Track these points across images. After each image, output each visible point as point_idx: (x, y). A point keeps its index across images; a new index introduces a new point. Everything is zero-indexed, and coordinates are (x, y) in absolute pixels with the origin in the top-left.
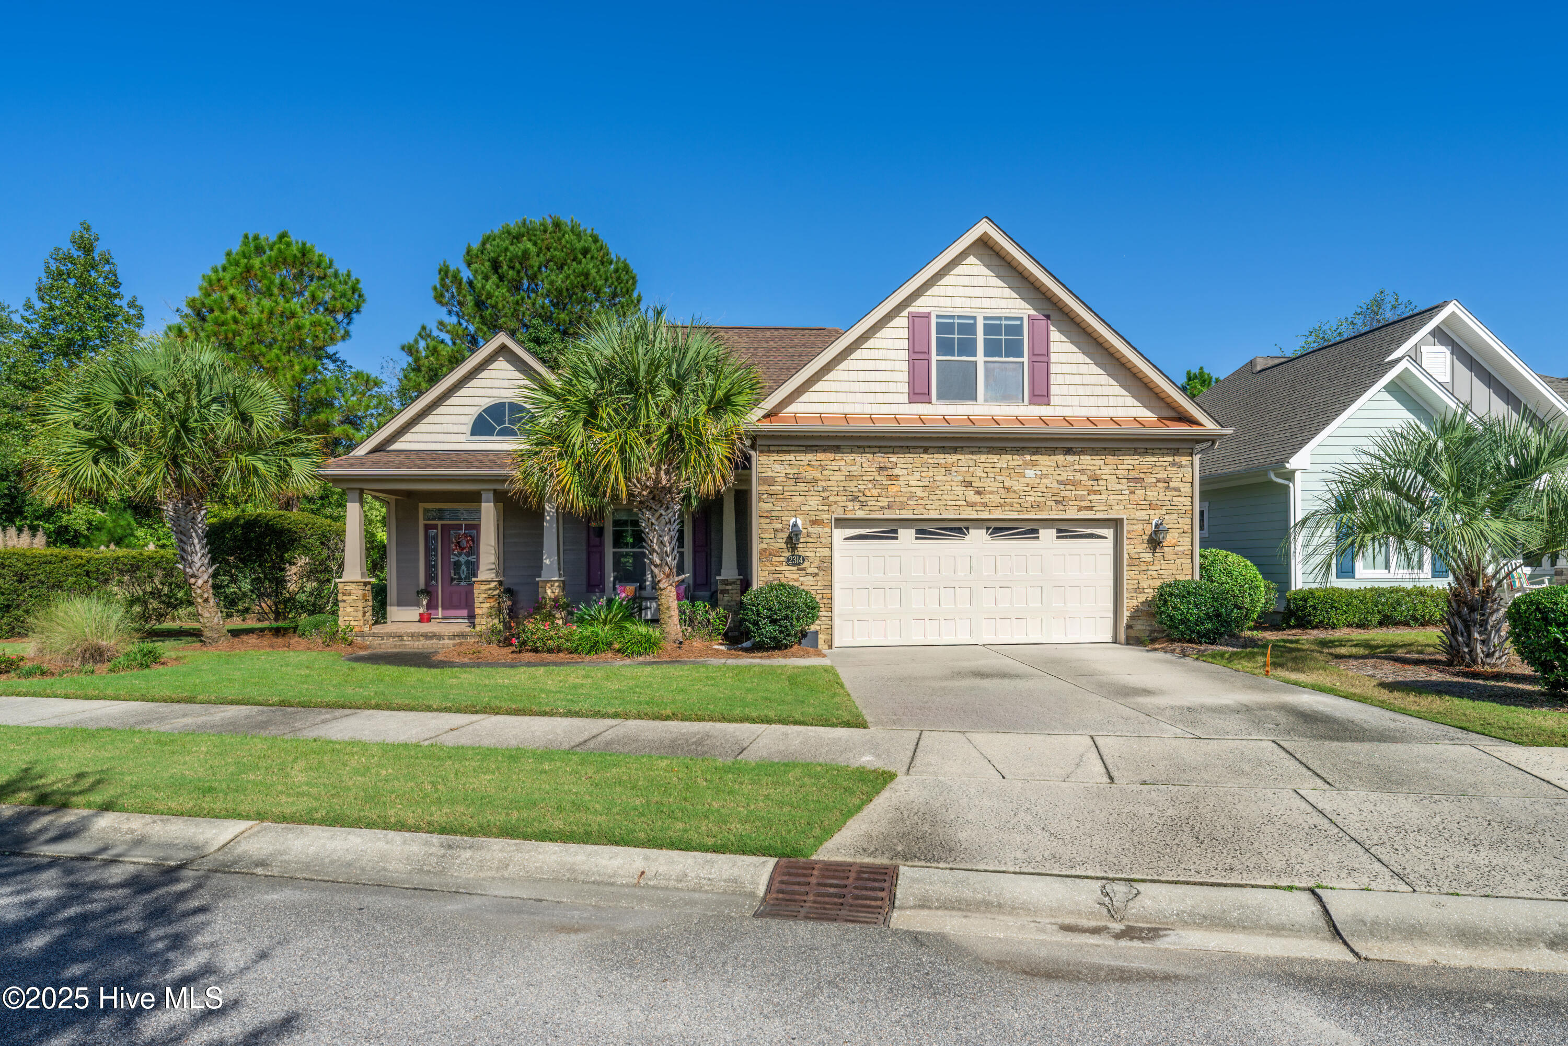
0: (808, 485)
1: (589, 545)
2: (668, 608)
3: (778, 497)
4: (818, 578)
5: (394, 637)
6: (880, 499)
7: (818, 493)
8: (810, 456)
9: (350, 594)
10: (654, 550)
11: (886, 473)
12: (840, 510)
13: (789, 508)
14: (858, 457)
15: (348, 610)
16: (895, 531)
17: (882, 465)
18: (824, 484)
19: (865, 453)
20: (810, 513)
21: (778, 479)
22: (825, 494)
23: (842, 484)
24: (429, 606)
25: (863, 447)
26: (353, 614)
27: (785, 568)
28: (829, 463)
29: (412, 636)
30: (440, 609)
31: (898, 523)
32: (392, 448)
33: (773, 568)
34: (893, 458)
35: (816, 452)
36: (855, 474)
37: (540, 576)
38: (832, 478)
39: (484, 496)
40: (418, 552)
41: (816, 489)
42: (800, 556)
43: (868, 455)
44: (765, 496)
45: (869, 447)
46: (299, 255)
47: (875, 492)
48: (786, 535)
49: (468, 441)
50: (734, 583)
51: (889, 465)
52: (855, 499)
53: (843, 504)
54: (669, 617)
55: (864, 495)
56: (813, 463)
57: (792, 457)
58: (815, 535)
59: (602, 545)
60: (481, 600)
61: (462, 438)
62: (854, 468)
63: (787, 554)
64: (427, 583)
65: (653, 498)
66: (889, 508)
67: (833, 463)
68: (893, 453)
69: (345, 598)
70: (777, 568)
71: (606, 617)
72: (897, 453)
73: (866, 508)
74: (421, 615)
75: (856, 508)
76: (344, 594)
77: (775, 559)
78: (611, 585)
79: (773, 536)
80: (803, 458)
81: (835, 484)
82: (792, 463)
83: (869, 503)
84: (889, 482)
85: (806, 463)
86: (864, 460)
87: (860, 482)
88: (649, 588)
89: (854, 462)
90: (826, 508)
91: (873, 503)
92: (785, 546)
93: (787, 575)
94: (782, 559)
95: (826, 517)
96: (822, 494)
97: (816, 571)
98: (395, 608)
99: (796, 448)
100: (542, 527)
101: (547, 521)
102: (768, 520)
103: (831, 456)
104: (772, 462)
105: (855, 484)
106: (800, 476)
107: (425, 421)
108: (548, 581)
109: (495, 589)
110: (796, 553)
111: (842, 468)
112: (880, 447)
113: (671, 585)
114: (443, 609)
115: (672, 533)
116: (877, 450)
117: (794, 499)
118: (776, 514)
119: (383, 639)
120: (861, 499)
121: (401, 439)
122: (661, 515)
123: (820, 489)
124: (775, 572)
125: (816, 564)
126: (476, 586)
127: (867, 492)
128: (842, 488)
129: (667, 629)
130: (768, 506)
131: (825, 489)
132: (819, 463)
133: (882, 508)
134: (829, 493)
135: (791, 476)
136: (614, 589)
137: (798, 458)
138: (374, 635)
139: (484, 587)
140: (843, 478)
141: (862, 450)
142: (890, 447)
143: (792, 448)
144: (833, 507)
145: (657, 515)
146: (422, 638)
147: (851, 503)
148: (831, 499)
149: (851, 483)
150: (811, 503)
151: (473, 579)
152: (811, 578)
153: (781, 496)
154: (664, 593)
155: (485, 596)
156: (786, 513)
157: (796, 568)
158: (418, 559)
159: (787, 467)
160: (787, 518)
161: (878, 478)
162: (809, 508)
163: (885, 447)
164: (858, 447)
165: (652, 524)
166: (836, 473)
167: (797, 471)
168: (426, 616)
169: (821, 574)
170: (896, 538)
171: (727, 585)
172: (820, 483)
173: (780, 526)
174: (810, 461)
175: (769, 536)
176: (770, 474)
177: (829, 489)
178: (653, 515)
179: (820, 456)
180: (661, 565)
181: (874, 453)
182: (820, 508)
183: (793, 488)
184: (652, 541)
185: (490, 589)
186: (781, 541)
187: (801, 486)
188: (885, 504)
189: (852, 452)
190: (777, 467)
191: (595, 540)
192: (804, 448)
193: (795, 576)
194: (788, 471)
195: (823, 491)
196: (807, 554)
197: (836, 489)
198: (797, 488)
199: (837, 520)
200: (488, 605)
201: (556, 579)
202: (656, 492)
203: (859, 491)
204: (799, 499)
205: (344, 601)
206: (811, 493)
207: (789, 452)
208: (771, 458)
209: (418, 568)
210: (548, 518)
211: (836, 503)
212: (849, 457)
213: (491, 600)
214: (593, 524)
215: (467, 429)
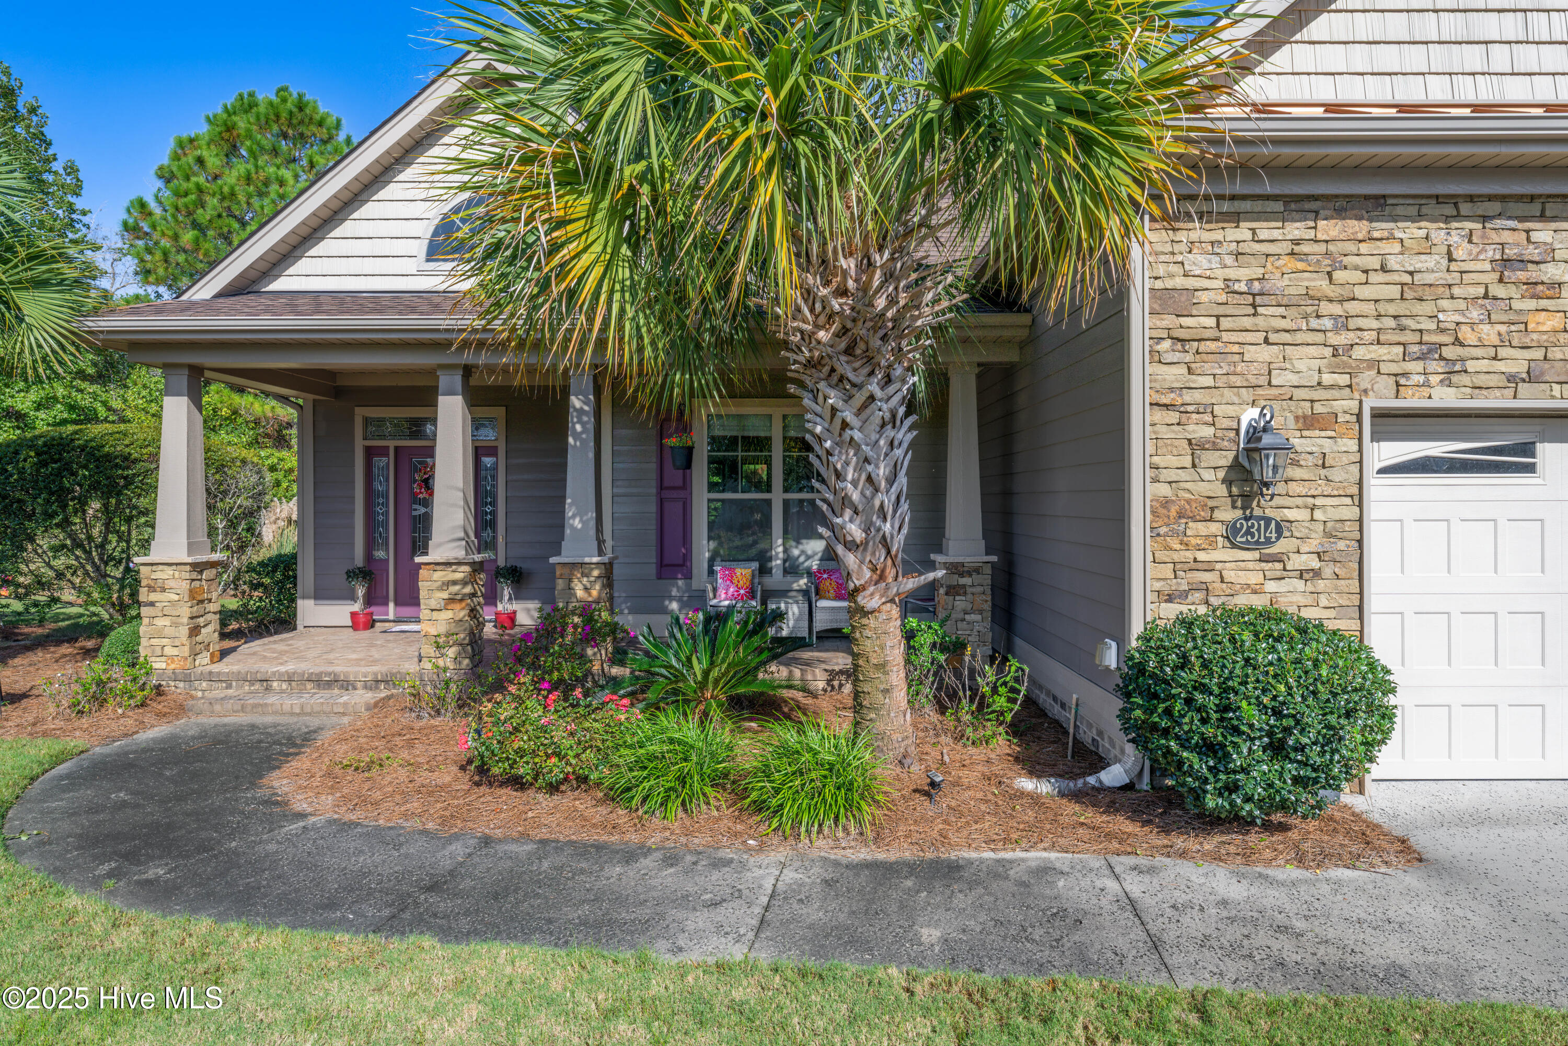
0: (1293, 312)
1: (661, 487)
2: (882, 667)
3: (1204, 346)
4: (1321, 585)
5: (252, 682)
6: (1502, 352)
7: (1319, 338)
8: (1296, 229)
9: (163, 590)
10: (846, 501)
11: (1522, 275)
12: (1385, 385)
13: (1236, 380)
14: (1438, 232)
15: (160, 622)
16: (1527, 449)
17: (1510, 252)
18: (1337, 309)
19: (1458, 217)
20: (1299, 394)
21: (1204, 297)
22: (1342, 339)
23: (1392, 309)
24: (370, 600)
25: (1454, 200)
26: (169, 631)
27: (1221, 553)
28: (1351, 247)
29: (290, 681)
30: (391, 605)
31: (1536, 425)
32: (271, 287)
33: (1189, 555)
34: (1543, 234)
35: (1316, 215)
36: (1429, 278)
37: (558, 553)
38: (1360, 292)
39: (444, 380)
40: (352, 499)
41: (1314, 323)
42: (1268, 520)
43: (1469, 225)
44: (1167, 344)
45: (1471, 198)
46: (295, 110)
47: (1489, 333)
48: (1226, 459)
49: (421, 273)
50: (977, 571)
51: (1532, 253)
52: (1431, 351)
53: (1394, 368)
54: (886, 691)
55: (1458, 342)
56: (1305, 248)
57: (1243, 232)
58: (1310, 460)
59: (686, 485)
60: (433, 604)
61: (410, 266)
62: (1428, 262)
63: (1229, 515)
64: (369, 557)
65: (849, 351)
66: (1531, 378)
67: (1364, 248)
68: (1542, 217)
69: (153, 597)
70: (1201, 556)
71: (706, 673)
72: (1554, 219)
73: (1465, 379)
74: (354, 615)
75: (1434, 379)
76: (151, 589)
77: (1195, 528)
78: (706, 565)
79: (1187, 461)
80: (1276, 234)
81: (1369, 308)
82: (1243, 248)
83: (1471, 366)
84: (1532, 304)
85: (1286, 247)
86: (1455, 238)
87: (1444, 304)
88: (777, 573)
89: (1427, 247)
90: (1344, 380)
91: (1484, 365)
92: (1222, 490)
93: (1229, 575)
94: (1215, 528)
95: (1345, 405)
96: (1334, 339)
97: (1315, 564)
98: (310, 603)
99: (1258, 206)
100: (563, 450)
101: (577, 436)
102: (1173, 417)
103: (1359, 227)
104: (1183, 247)
105: (1428, 308)
106: (1267, 286)
107: (337, 232)
108: (573, 565)
109: (464, 583)
110: (1257, 512)
111: (1393, 263)
112: (1503, 198)
113: (892, 601)
114: (397, 604)
115: (899, 452)
116: (1496, 207)
117: (1251, 353)
118: (1197, 396)
119: (229, 687)
120: (1448, 352)
121: (290, 271)
122: (872, 398)
123: (1328, 323)
124: (1197, 566)
125: (1314, 544)
126: (423, 573)
127: (1466, 334)
128: (1391, 323)
129: (880, 726)
130: (1174, 375)
131: (1343, 323)
132: (1321, 248)
133: (1512, 378)
134: (1351, 337)
135: (1242, 287)
136: (711, 572)
137: (1263, 235)
138: (211, 678)
139: (440, 576)
140: (1395, 291)
141: (1449, 210)
142: (1532, 198)
143: (1246, 205)
144: (1365, 379)
145: (860, 398)
146: (309, 686)
147: (1417, 366)
148: (1359, 353)
149: (1418, 308)
150: (1300, 365)
151: (418, 560)
152: (1299, 585)
153: (1212, 346)
154: (871, 622)
155: (445, 595)
156: (1228, 394)
157: (1256, 555)
158: (353, 512)
159: (1229, 260)
160: (1231, 410)
161: (1498, 291)
162: (1294, 379)
163: (1520, 198)
164: (1438, 199)
165: (845, 425)
166: (1374, 277)
167: (1259, 272)
168: (362, 619)
169: (1328, 571)
170: (1530, 469)
171: (962, 575)
172: (1326, 308)
173: (1208, 432)
174: (1297, 242)
175: (1174, 461)
176: (1179, 282)
177: (1352, 324)
178: (848, 398)
179: (1329, 228)
180: (865, 543)
181: (1485, 219)
182: (1327, 379)
183: (1247, 322)
184: (839, 475)
185: (455, 583)
186: (1208, 475)
187: (1270, 316)
188: (1520, 368)
189: (1420, 217)
190: (1199, 262)
191: (674, 476)
192: (1279, 206)
193: (1254, 578)
194: (1232, 273)
195: (1336, 330)
196: (1290, 514)
197: (1375, 324)
198: (1260, 321)
199: (1379, 415)
200: (448, 614)
201: (595, 559)
202: (860, 330)
203: (1443, 331)
204: (1265, 354)
205: (152, 604)
206: (1300, 337)
207: (1236, 218)
208: (1182, 236)
209: (352, 527)
210: (578, 427)
211: (1375, 364)
212: (1411, 231)
213: (457, 606)
214: (672, 442)
215: (420, 248)
